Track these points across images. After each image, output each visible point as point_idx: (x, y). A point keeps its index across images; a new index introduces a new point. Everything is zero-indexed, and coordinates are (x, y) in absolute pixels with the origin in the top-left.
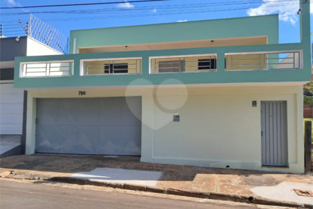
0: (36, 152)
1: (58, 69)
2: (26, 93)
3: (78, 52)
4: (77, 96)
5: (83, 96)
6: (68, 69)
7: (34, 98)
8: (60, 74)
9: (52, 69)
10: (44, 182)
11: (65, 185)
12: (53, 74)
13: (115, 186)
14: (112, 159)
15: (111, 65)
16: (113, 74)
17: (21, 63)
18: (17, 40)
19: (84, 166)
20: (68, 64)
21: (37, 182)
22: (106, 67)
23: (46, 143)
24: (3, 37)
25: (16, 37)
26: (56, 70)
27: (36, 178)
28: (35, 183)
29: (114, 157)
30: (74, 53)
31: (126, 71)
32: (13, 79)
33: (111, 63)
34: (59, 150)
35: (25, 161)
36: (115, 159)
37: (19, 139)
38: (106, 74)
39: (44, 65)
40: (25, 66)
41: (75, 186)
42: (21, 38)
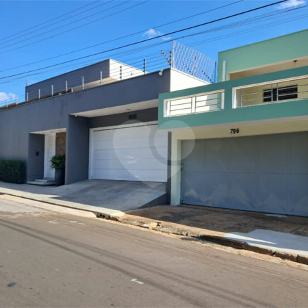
0: (182, 204)
1: (204, 103)
2: (170, 134)
3: (228, 79)
4: (228, 134)
5: (236, 135)
6: (215, 102)
7: (178, 140)
8: (207, 109)
9: (198, 104)
10: (193, 240)
11: (218, 247)
12: (199, 110)
13: (284, 257)
14: (277, 219)
15: (275, 90)
16: (278, 102)
17: (165, 101)
18: (161, 74)
19: (239, 224)
20: (216, 96)
21: (186, 239)
22: (265, 94)
23: (192, 192)
24: (146, 73)
25: (159, 71)
26: (202, 105)
27: (183, 233)
28: (183, 239)
29: (280, 216)
30: (224, 80)
31: (296, 96)
32: (157, 119)
33: (274, 87)
34: (207, 202)
35: (171, 213)
36: (282, 220)
37: (164, 188)
38: (267, 103)
39: (189, 100)
40: (169, 103)
41: (230, 249)
42: (164, 71)
